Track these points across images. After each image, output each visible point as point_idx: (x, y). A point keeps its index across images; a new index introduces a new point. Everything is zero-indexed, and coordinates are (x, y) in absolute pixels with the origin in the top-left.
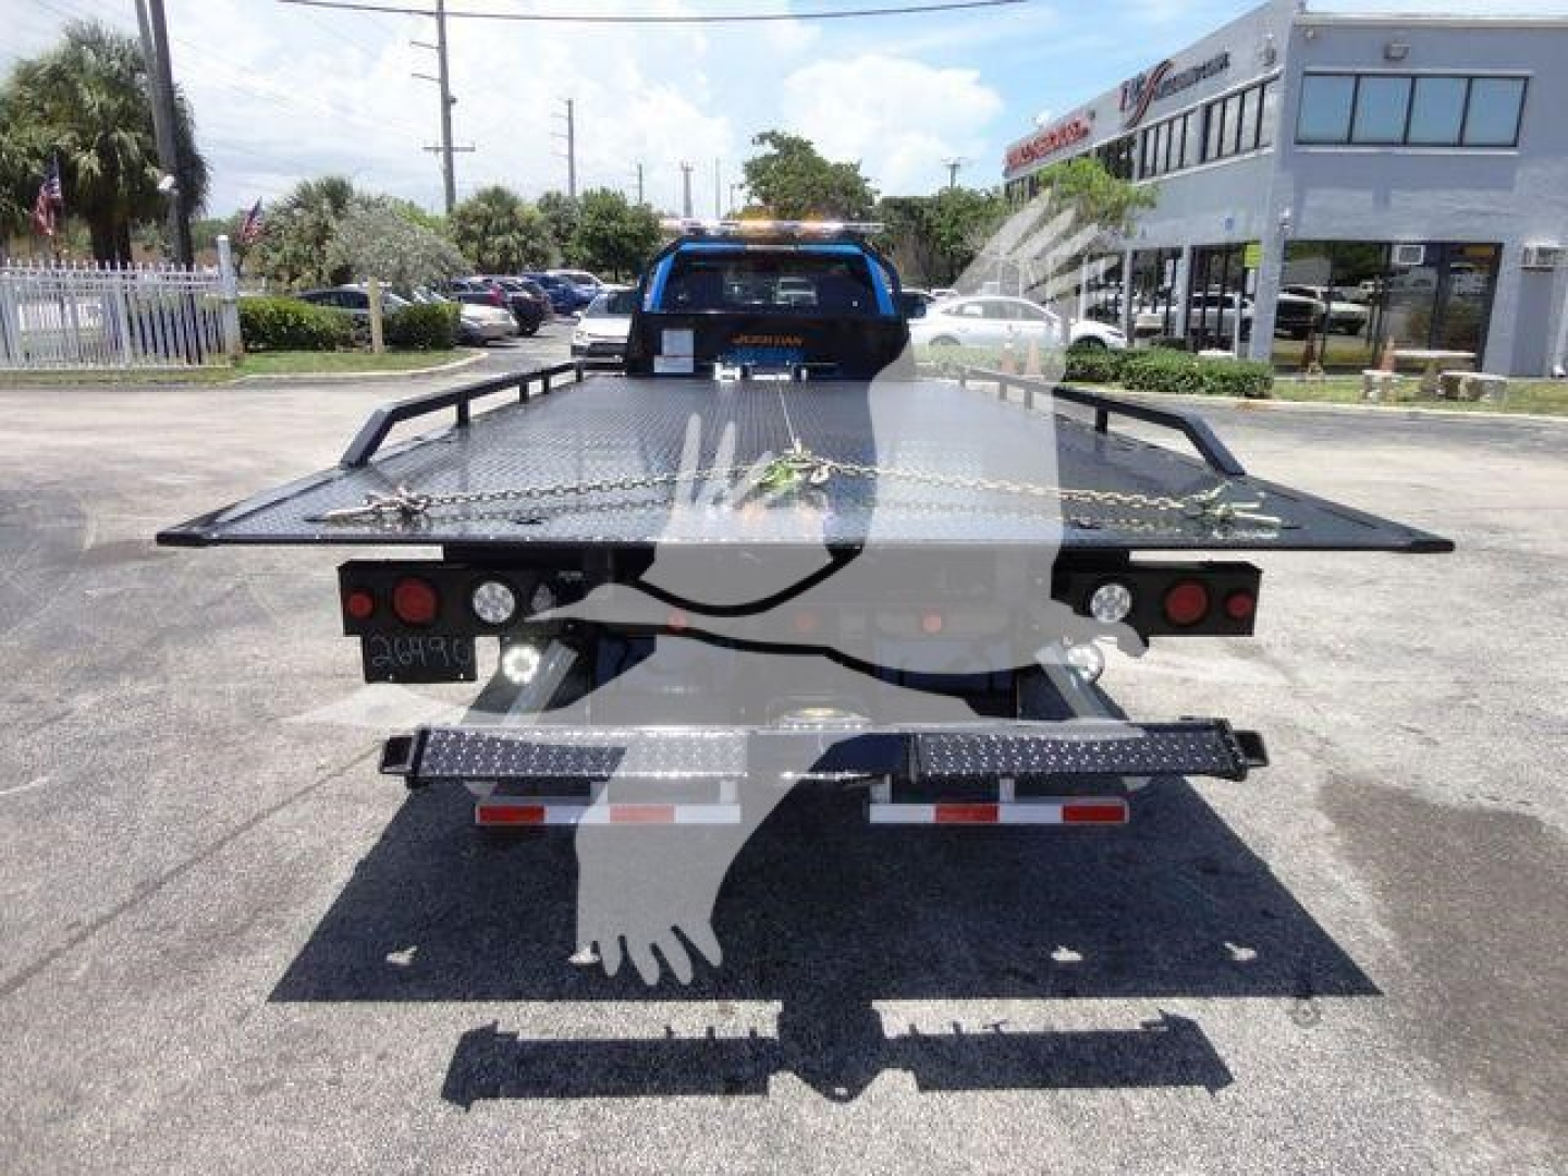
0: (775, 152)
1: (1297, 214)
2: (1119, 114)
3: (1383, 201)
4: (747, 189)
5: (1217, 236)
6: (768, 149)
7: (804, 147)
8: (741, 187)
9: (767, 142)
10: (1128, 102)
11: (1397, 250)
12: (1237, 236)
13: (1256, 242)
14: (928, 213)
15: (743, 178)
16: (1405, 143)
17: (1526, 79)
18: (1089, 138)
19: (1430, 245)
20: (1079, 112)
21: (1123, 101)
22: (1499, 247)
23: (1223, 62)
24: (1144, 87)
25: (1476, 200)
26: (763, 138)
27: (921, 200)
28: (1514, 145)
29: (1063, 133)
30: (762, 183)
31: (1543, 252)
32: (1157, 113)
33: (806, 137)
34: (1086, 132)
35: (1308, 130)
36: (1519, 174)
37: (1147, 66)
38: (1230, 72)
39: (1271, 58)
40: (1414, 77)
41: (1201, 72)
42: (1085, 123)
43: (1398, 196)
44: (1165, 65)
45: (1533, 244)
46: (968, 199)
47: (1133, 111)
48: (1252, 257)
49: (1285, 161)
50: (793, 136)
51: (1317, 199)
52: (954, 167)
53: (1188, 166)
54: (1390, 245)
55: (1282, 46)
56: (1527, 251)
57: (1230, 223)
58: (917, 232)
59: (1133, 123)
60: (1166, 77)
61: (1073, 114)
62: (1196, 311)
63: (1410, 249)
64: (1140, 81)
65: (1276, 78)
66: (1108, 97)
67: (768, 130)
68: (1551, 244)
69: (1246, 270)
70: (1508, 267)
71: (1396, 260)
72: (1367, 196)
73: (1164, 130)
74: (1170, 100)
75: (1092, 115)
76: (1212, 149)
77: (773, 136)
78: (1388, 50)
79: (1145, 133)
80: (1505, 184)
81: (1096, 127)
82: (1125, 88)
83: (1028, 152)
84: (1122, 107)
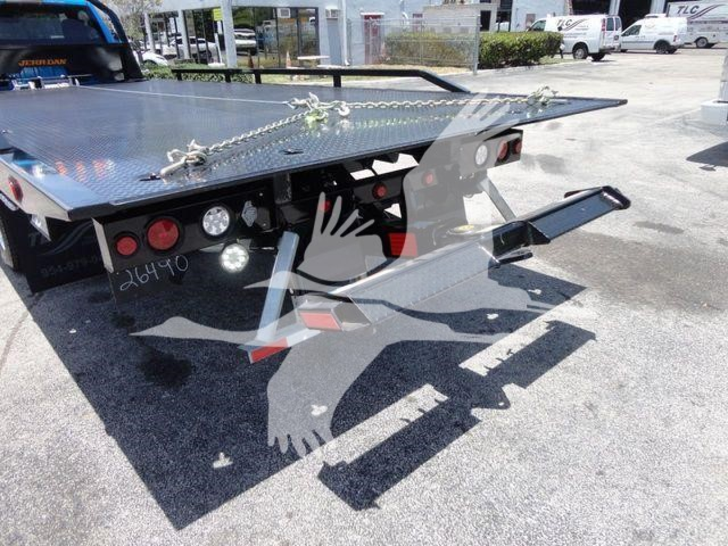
5: (197, 5)
11: (279, 11)
12: (207, 4)
13: (219, 7)
19: (292, 9)
22: (317, 9)
31: (333, 12)
45: (330, 7)
48: (217, 16)
54: (276, 9)
56: (327, 12)
62: (193, 45)
63: (284, 12)
68: (335, 8)
69: (216, 22)
70: (322, 18)
71: (279, 15)
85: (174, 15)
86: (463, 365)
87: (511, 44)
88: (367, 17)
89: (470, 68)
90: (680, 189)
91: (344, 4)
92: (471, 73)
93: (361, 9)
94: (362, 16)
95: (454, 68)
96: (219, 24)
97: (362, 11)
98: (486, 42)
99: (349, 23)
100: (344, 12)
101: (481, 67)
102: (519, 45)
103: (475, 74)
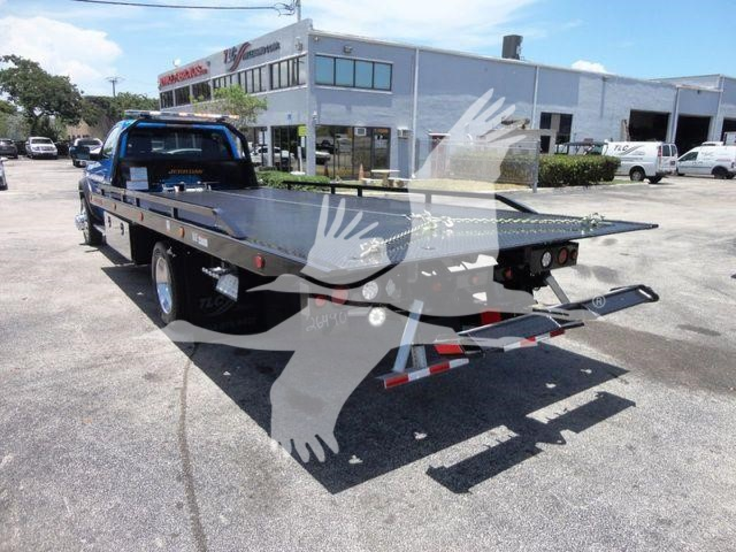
0: (17, 67)
1: (319, 113)
2: (224, 65)
3: (349, 110)
5: (284, 122)
6: (11, 65)
7: (35, 65)
9: (10, 61)
10: (229, 60)
11: (356, 130)
12: (294, 122)
13: (304, 125)
14: (112, 105)
16: (354, 87)
17: (391, 65)
18: (206, 75)
19: (368, 128)
20: (202, 61)
21: (226, 59)
22: (389, 129)
23: (276, 47)
24: (236, 53)
25: (382, 111)
26: (7, 58)
27: (108, 98)
28: (390, 90)
29: (193, 70)
30: (9, 84)
31: (404, 132)
32: (244, 66)
34: (206, 72)
35: (319, 80)
36: (394, 102)
37: (238, 44)
38: (281, 51)
39: (301, 48)
40: (355, 60)
41: (266, 50)
42: (205, 67)
43: (355, 109)
44: (246, 45)
45: (401, 128)
46: (134, 99)
47: (232, 63)
48: (301, 132)
49: (313, 91)
50: (27, 59)
51: (326, 107)
52: (114, 82)
53: (265, 91)
54: (354, 127)
55: (305, 42)
56: (399, 131)
57: (290, 116)
59: (232, 69)
60: (248, 50)
61: (198, 61)
62: (277, 155)
63: (361, 131)
64: (234, 49)
65: (304, 55)
66: (216, 56)
67: (10, 55)
68: (406, 128)
69: (300, 138)
70: (394, 137)
71: (356, 133)
72: (343, 107)
73: (249, 74)
74: (251, 60)
75: (209, 64)
76: (276, 84)
77: (13, 58)
78: (345, 48)
79: (239, 74)
80: (389, 105)
81: (212, 69)
82: (226, 52)
83: (173, 79)
84: (226, 61)
85: (263, 129)
86: (529, 416)
87: (569, 166)
88: (434, 137)
89: (530, 186)
90: (722, 301)
91: (414, 126)
92: (531, 190)
93: (430, 130)
94: (430, 136)
95: (514, 185)
96: (303, 139)
97: (430, 132)
98: (545, 163)
99: (418, 142)
100: (414, 131)
101: (539, 186)
102: (577, 167)
103: (535, 191)
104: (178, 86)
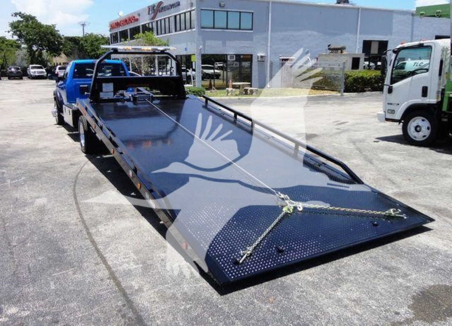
0: (22, 20)
1: (204, 47)
2: (148, 15)
3: (224, 44)
4: (11, 33)
5: (183, 52)
6: (19, 18)
7: (33, 18)
8: (9, 32)
9: (18, 16)
10: (150, 12)
11: (229, 57)
12: (188, 53)
13: (194, 55)
14: (81, 42)
15: (10, 28)
16: (227, 28)
17: (253, 13)
18: (137, 22)
19: (237, 55)
20: (135, 13)
21: (149, 12)
22: (251, 55)
23: (178, 4)
24: (155, 8)
25: (246, 43)
26: (16, 14)
27: (79, 37)
28: (252, 29)
29: (130, 19)
30: (18, 31)
31: (262, 57)
32: (160, 17)
33: (33, 15)
34: (137, 20)
35: (204, 25)
36: (254, 37)
38: (181, 7)
39: (192, 5)
40: (227, 12)
41: (172, 6)
42: (137, 17)
43: (228, 43)
44: (161, 3)
45: (260, 54)
46: (95, 37)
47: (153, 15)
48: (193, 59)
49: (200, 33)
50: (28, 14)
51: (208, 43)
52: (83, 25)
53: (172, 32)
54: (227, 55)
55: (194, 2)
56: (258, 57)
57: (186, 49)
58: (79, 49)
59: (153, 18)
60: (162, 6)
61: (133, 13)
63: (232, 56)
65: (194, 10)
67: (18, 12)
68: (263, 54)
69: (192, 62)
70: (255, 60)
71: (229, 59)
72: (221, 42)
73: (163, 22)
74: (163, 13)
75: (139, 15)
76: (178, 28)
77: (20, 14)
78: (220, 4)
79: (157, 22)
80: (251, 39)
81: (141, 19)
82: (149, 8)
83: (118, 24)
84: (149, 14)
87: (368, 78)
88: (283, 60)
89: (339, 92)
91: (269, 54)
92: (339, 94)
93: (280, 55)
94: (280, 59)
95: (329, 92)
96: (194, 63)
97: (280, 57)
98: (351, 76)
99: (272, 64)
100: (269, 57)
101: (345, 91)
102: (375, 79)
103: (342, 95)
104: (121, 29)
